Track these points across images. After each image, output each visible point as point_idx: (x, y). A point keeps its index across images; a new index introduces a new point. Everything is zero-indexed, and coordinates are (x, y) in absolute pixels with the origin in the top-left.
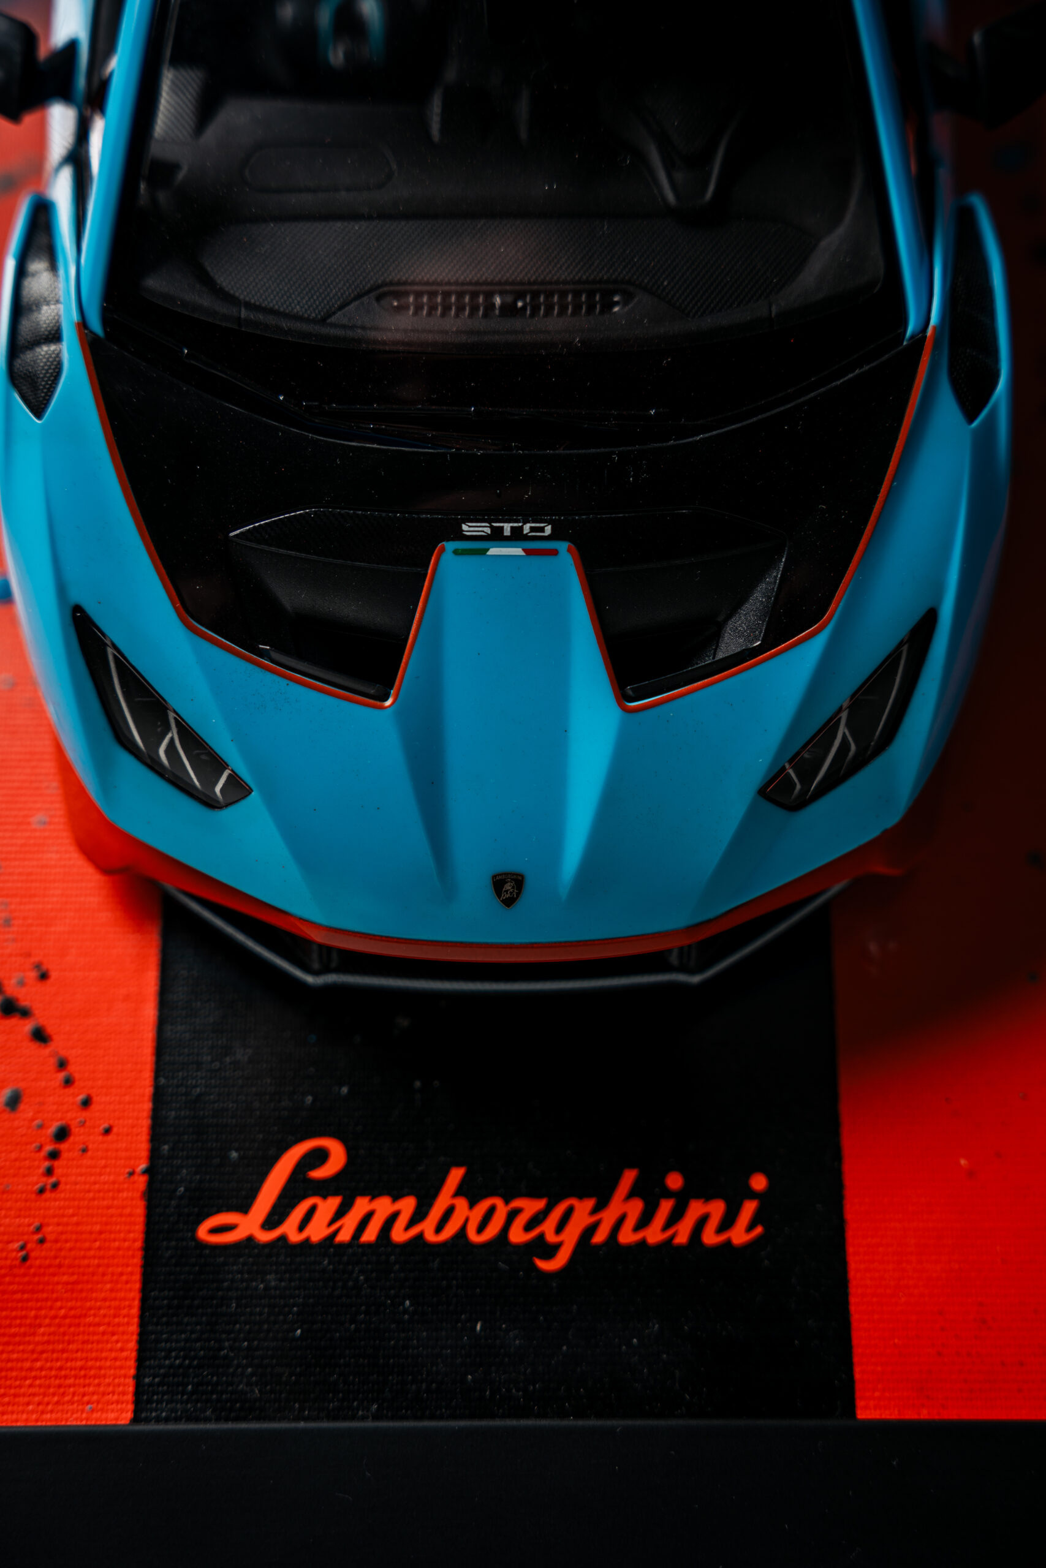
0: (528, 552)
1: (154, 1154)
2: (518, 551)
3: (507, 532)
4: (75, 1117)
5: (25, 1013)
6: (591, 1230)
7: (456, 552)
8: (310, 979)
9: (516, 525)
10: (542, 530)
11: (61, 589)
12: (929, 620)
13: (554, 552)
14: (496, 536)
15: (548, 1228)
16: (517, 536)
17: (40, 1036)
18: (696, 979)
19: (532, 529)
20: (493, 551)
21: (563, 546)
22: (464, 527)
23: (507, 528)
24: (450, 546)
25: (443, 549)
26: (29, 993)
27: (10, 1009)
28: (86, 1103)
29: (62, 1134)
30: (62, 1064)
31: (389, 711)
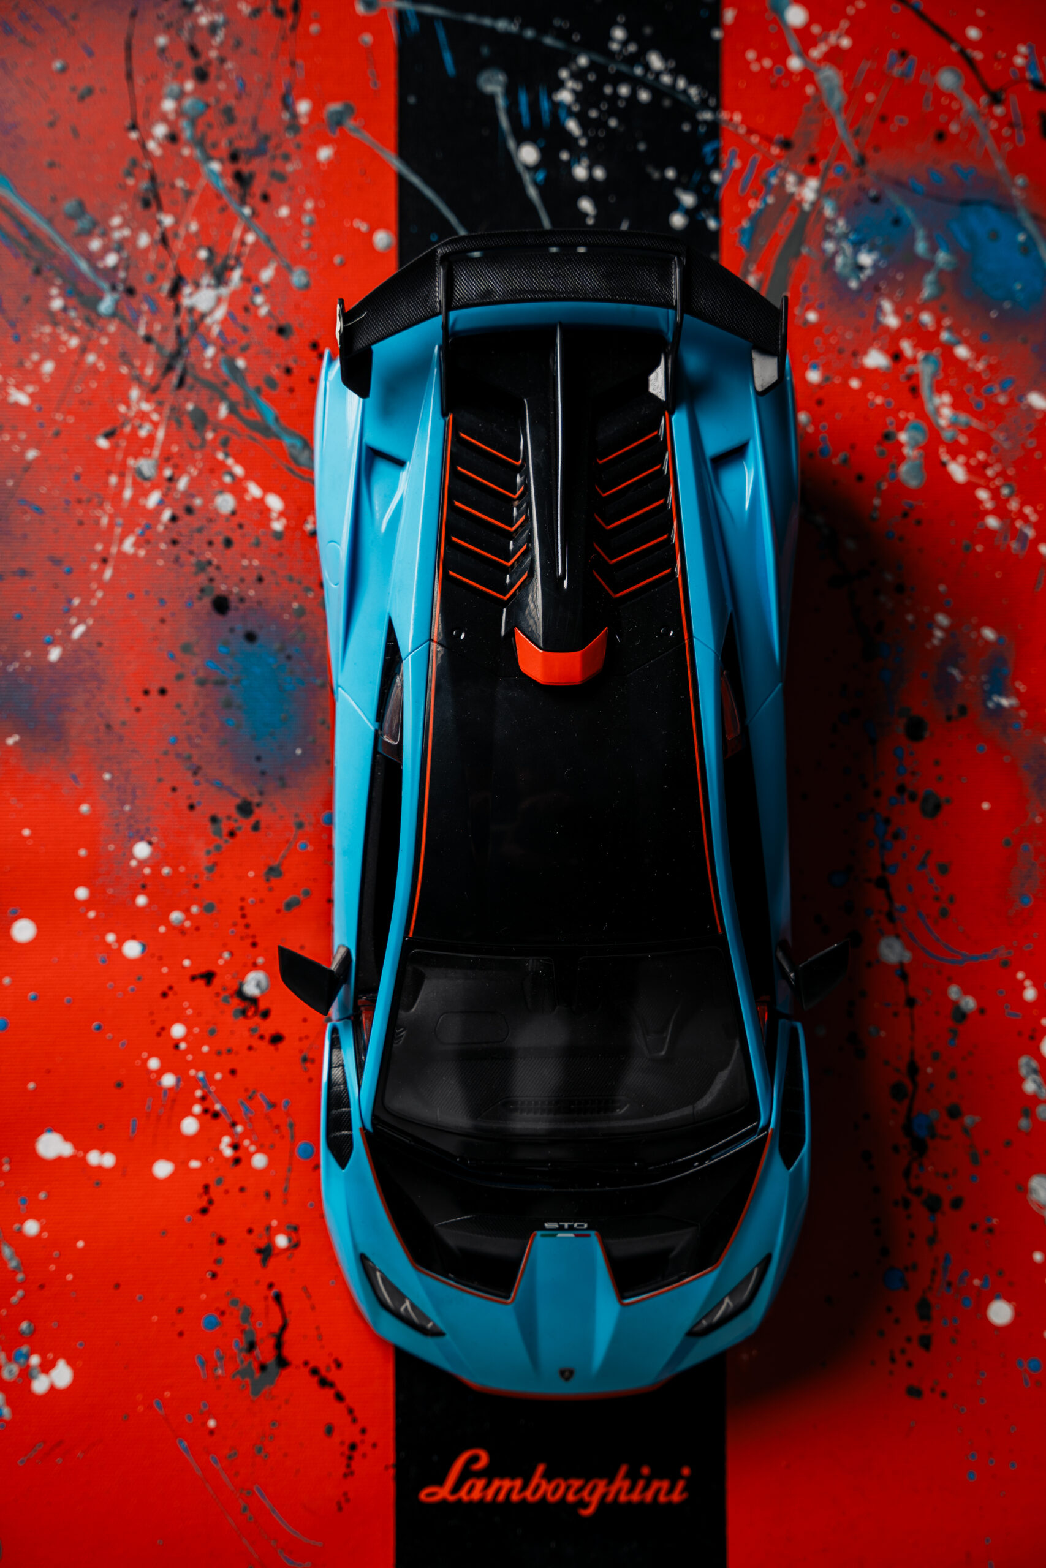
0: (576, 1236)
1: (397, 1457)
2: (571, 1235)
3: (566, 1227)
4: (358, 1438)
5: (332, 1385)
6: (604, 1496)
7: (542, 1236)
9: (570, 1223)
10: (583, 1226)
11: (356, 1246)
12: (768, 1259)
13: (589, 1236)
14: (561, 1229)
15: (585, 1494)
16: (571, 1228)
17: (339, 1397)
19: (578, 1226)
20: (560, 1235)
21: (593, 1233)
22: (546, 1225)
23: (566, 1225)
24: (539, 1233)
25: (535, 1235)
26: (333, 1375)
27: (324, 1383)
28: (363, 1431)
29: (353, 1447)
30: (351, 1411)
31: (510, 1307)
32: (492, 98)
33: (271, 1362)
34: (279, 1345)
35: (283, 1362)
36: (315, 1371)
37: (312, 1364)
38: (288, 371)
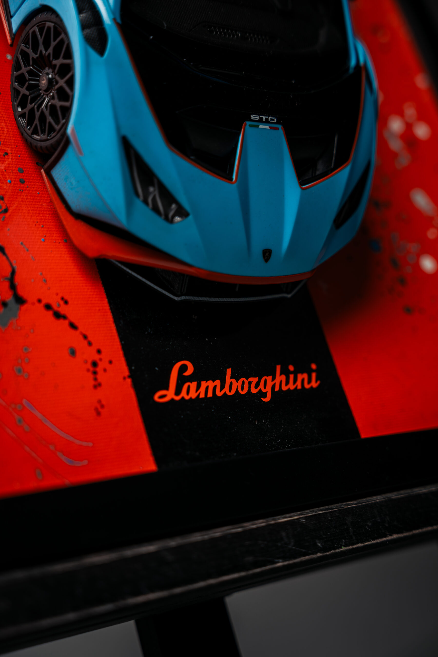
0: (271, 128)
1: (130, 370)
2: (267, 127)
3: (264, 120)
4: (96, 357)
5: (64, 317)
6: (273, 387)
7: (250, 126)
8: (176, 298)
9: (266, 117)
10: (274, 120)
11: (118, 128)
12: (369, 164)
13: (277, 129)
14: (261, 121)
15: (261, 386)
16: (267, 122)
17: (73, 326)
18: (289, 296)
19: (271, 119)
20: (261, 126)
21: (280, 127)
22: (252, 116)
23: (264, 117)
24: (248, 123)
25: (246, 124)
26: (63, 309)
27: (58, 316)
28: (99, 351)
29: (95, 364)
30: (85, 337)
31: (235, 185)
33: (10, 299)
34: (13, 287)
35: (20, 301)
36: (48, 307)
37: (44, 302)
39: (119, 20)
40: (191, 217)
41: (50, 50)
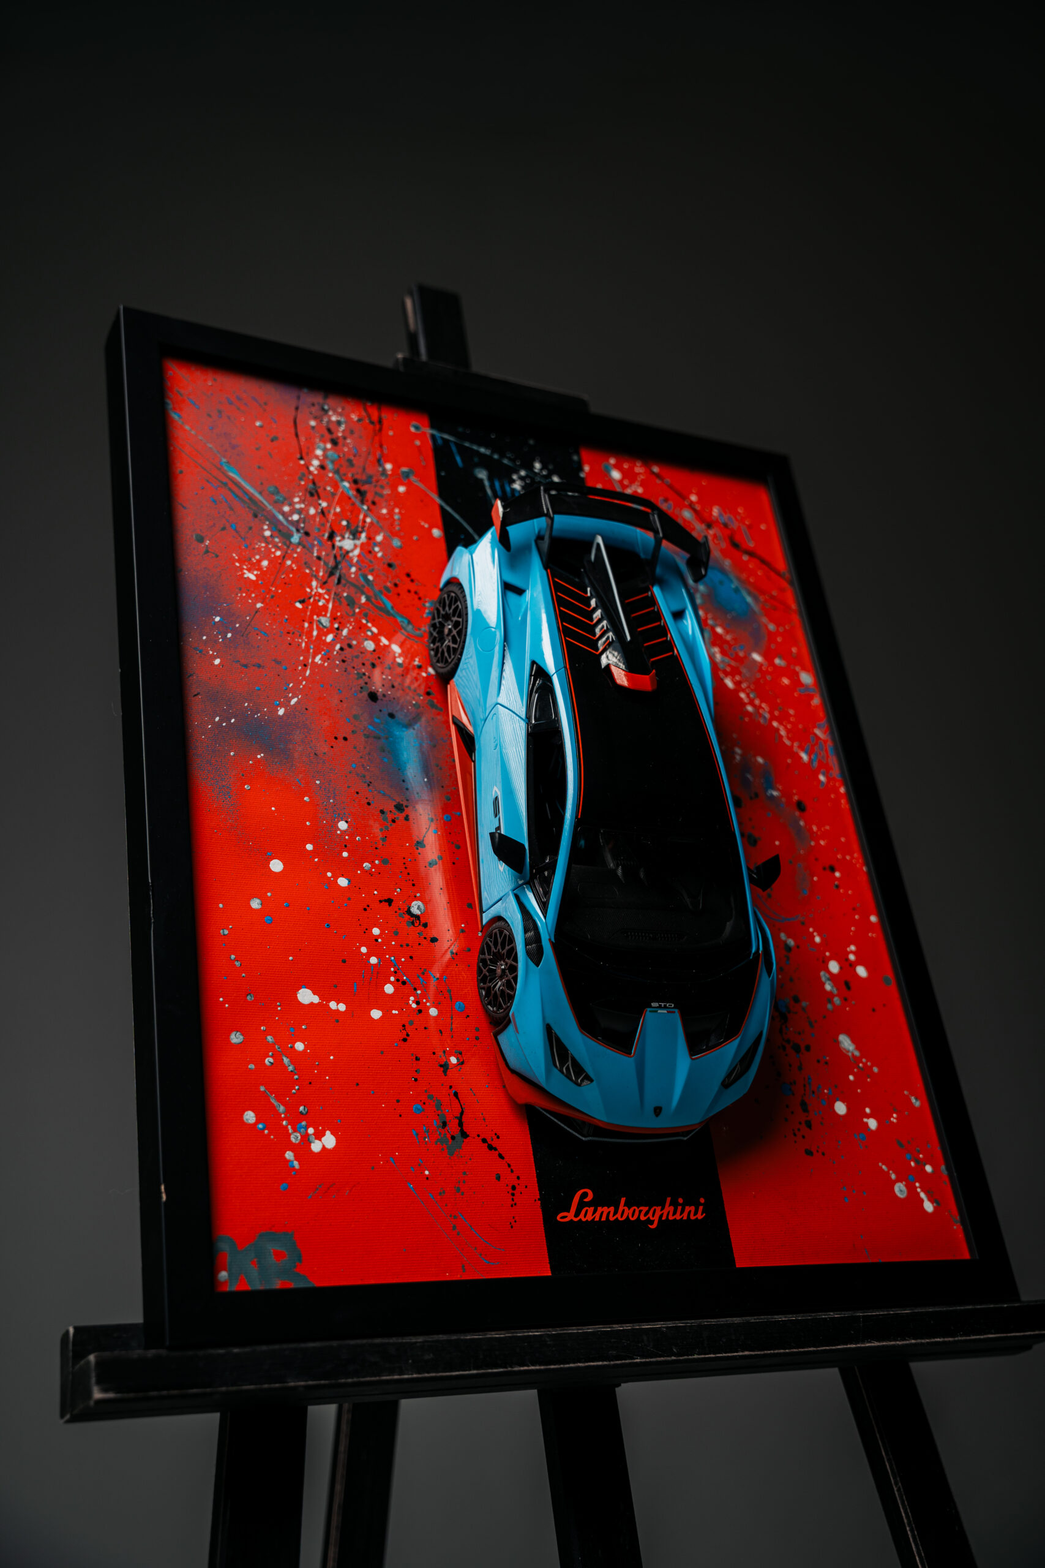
0: (668, 1012)
1: (541, 1194)
2: (665, 1012)
3: (663, 1006)
4: (516, 1182)
5: (496, 1149)
7: (650, 1011)
8: (584, 1139)
9: (665, 1004)
10: (671, 1005)
11: (544, 1018)
12: (761, 1034)
13: (674, 1012)
14: (660, 1007)
16: (665, 1007)
17: (501, 1156)
18: (685, 1139)
19: (669, 1005)
20: (659, 1011)
21: (676, 1011)
22: (652, 1004)
23: (663, 1004)
24: (649, 1009)
25: (647, 1010)
26: (495, 1143)
27: (491, 1148)
28: (518, 1178)
29: (514, 1188)
30: (509, 1166)
31: (632, 1058)
32: (481, 480)
33: (458, 1135)
34: (461, 1124)
35: (464, 1135)
36: (484, 1141)
37: (482, 1137)
38: (396, 585)
39: (553, 940)
40: (594, 1082)
41: (505, 951)
